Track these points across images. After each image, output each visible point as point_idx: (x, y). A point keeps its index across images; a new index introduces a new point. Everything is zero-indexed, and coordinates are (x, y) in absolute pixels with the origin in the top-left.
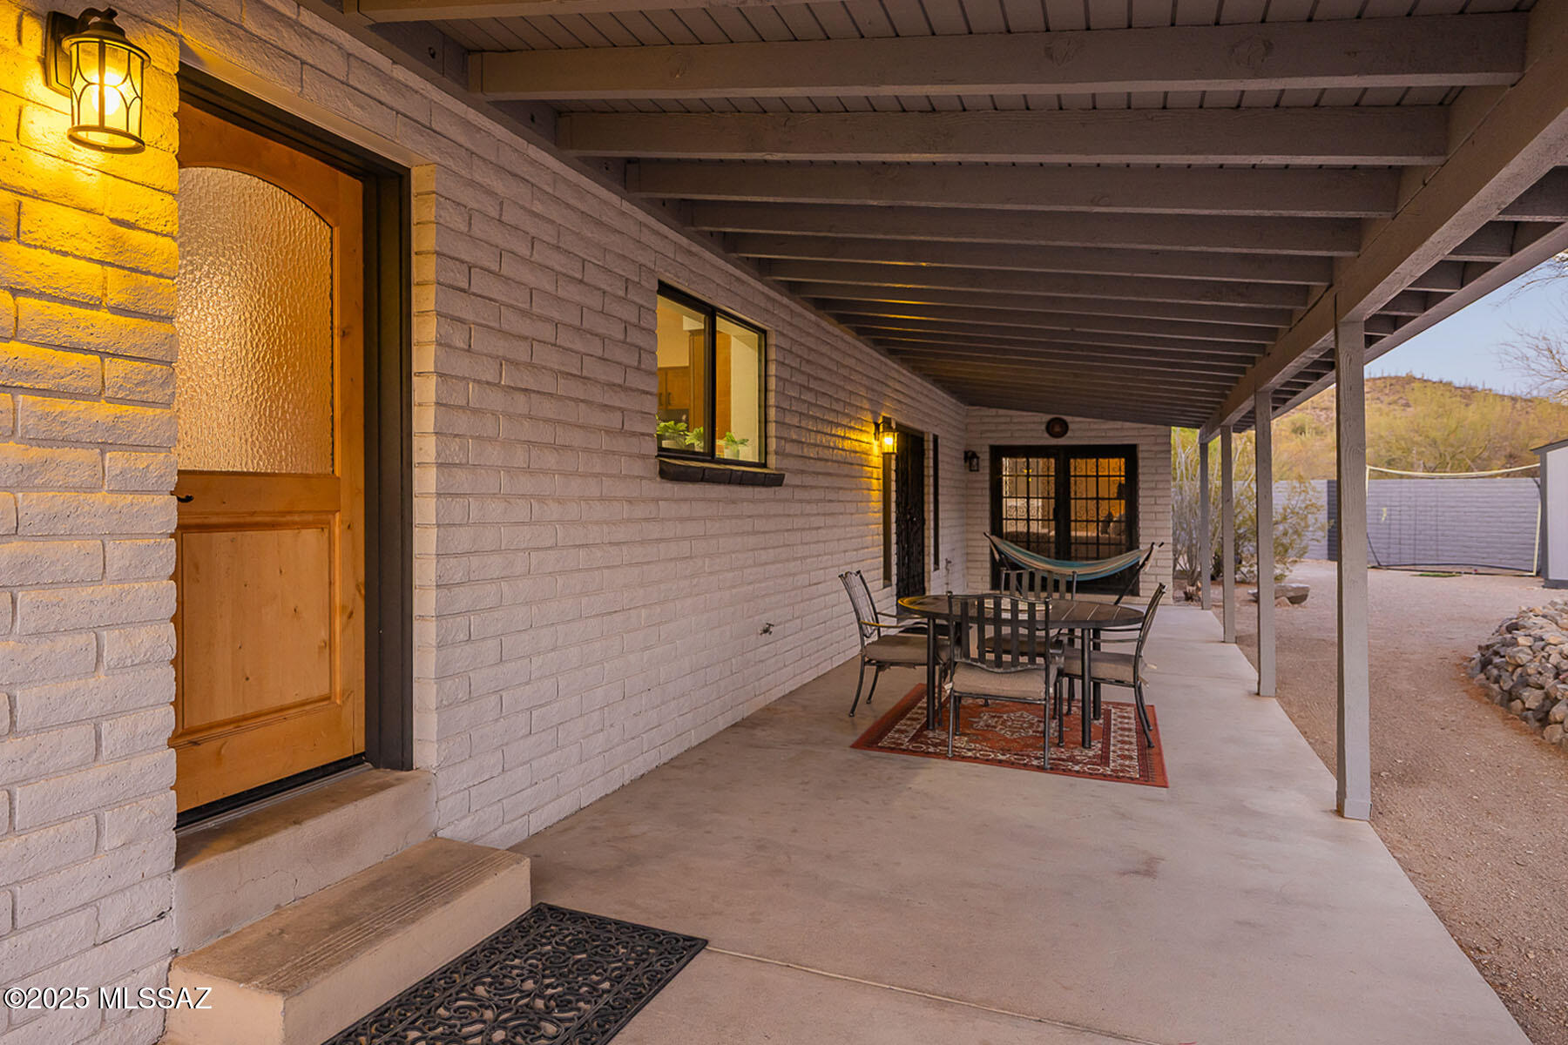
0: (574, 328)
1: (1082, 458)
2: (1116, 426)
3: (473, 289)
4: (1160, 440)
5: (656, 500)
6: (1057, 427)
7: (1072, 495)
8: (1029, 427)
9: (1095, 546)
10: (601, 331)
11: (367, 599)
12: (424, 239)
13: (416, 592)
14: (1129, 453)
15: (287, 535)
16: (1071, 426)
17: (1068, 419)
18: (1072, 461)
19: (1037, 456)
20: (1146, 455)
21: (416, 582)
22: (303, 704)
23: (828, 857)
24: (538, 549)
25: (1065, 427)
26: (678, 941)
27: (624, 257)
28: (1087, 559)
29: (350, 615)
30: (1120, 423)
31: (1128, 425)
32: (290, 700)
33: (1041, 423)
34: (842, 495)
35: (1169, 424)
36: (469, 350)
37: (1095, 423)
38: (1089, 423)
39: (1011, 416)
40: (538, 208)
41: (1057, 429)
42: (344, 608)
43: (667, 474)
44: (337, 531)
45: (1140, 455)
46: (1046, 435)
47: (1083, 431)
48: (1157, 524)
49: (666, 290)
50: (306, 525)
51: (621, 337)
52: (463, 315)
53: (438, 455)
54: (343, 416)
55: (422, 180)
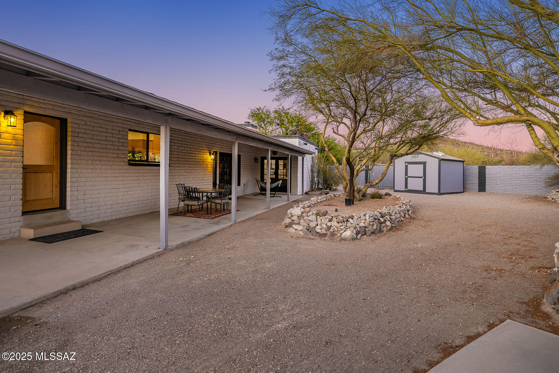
0: (105, 140)
3: (79, 136)
5: (128, 169)
7: (279, 169)
10: (112, 140)
11: (60, 184)
12: (69, 129)
13: (67, 183)
15: (45, 174)
16: (278, 153)
21: (67, 181)
22: (47, 199)
24: (94, 177)
27: (118, 127)
29: (57, 186)
32: (45, 198)
34: (195, 168)
36: (78, 146)
40: (95, 121)
41: (275, 153)
42: (55, 185)
43: (130, 164)
44: (54, 174)
46: (272, 155)
49: (130, 130)
50: (48, 173)
51: (118, 141)
52: (77, 140)
53: (71, 162)
54: (55, 156)
55: (69, 120)
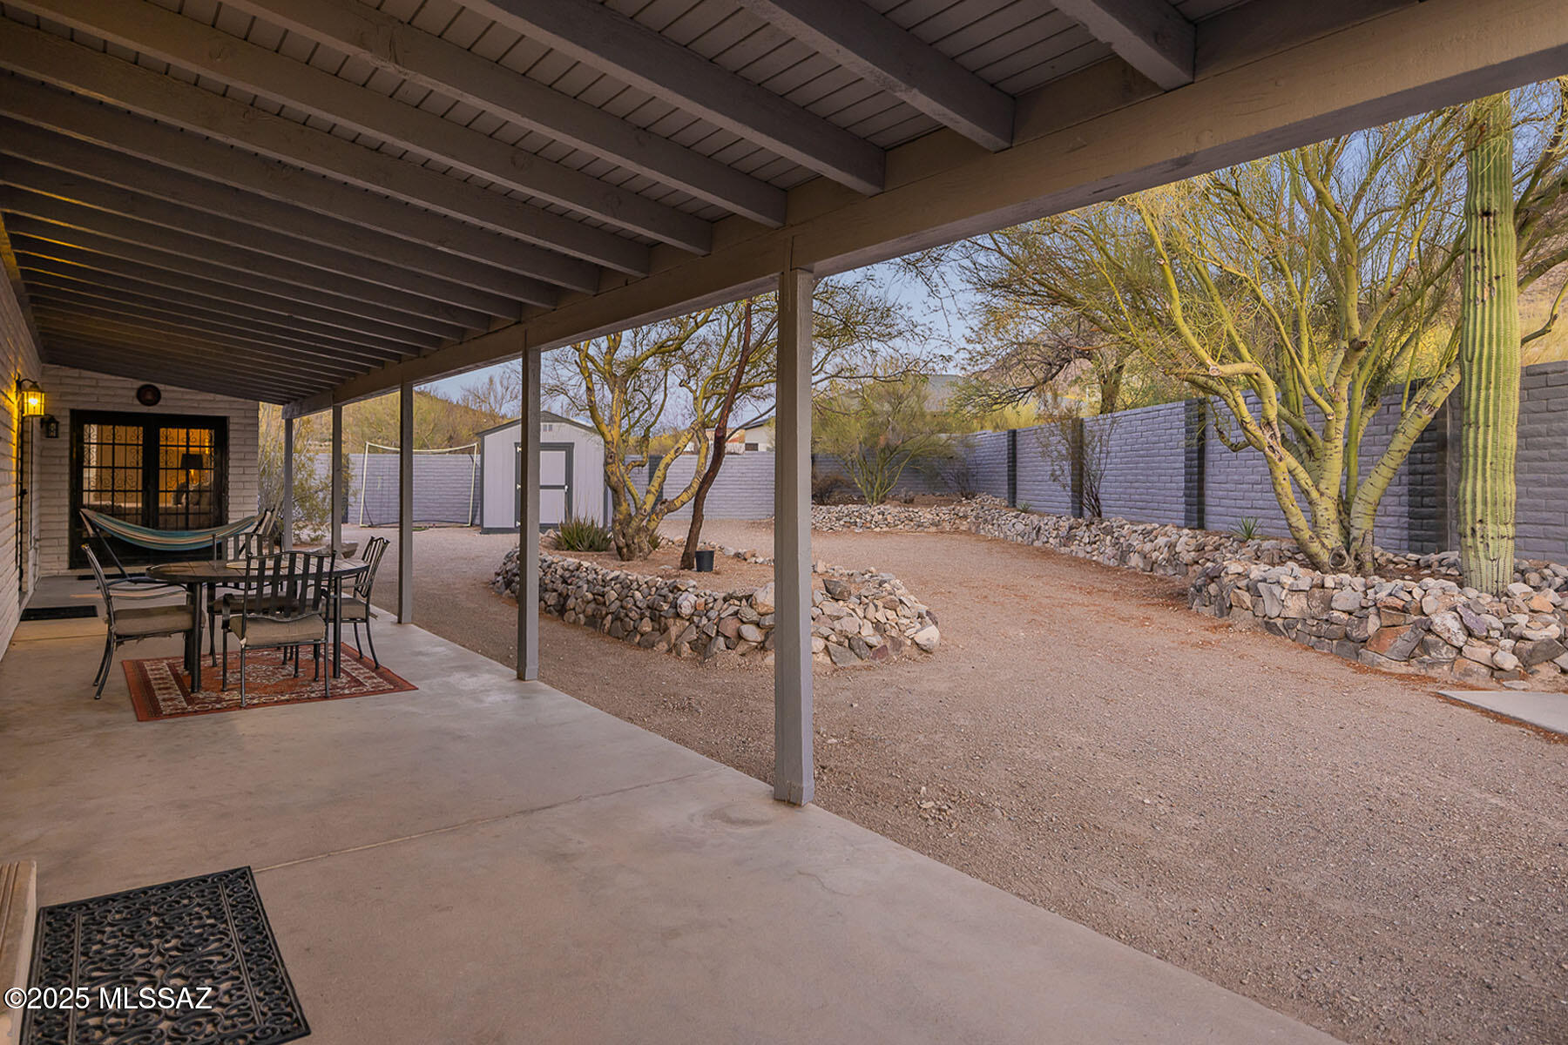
1: (175, 428)
2: (208, 398)
4: (249, 414)
6: (148, 394)
7: (162, 465)
8: (119, 393)
9: (184, 517)
14: (219, 426)
16: (163, 395)
17: (160, 386)
18: (162, 430)
19: (126, 424)
20: (236, 427)
23: (250, 793)
25: (157, 396)
26: (227, 876)
28: (177, 529)
30: (212, 395)
31: (219, 397)
33: (133, 389)
35: (259, 398)
37: (187, 393)
38: (183, 392)
39: (97, 379)
41: (149, 397)
45: (231, 427)
46: (137, 402)
47: (176, 399)
48: (245, 493)
